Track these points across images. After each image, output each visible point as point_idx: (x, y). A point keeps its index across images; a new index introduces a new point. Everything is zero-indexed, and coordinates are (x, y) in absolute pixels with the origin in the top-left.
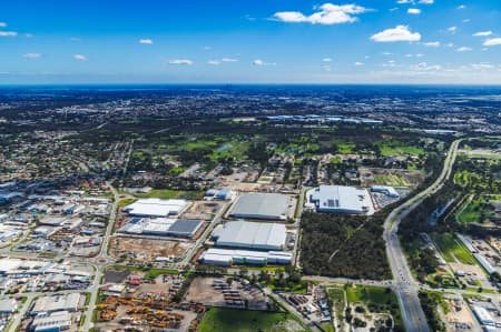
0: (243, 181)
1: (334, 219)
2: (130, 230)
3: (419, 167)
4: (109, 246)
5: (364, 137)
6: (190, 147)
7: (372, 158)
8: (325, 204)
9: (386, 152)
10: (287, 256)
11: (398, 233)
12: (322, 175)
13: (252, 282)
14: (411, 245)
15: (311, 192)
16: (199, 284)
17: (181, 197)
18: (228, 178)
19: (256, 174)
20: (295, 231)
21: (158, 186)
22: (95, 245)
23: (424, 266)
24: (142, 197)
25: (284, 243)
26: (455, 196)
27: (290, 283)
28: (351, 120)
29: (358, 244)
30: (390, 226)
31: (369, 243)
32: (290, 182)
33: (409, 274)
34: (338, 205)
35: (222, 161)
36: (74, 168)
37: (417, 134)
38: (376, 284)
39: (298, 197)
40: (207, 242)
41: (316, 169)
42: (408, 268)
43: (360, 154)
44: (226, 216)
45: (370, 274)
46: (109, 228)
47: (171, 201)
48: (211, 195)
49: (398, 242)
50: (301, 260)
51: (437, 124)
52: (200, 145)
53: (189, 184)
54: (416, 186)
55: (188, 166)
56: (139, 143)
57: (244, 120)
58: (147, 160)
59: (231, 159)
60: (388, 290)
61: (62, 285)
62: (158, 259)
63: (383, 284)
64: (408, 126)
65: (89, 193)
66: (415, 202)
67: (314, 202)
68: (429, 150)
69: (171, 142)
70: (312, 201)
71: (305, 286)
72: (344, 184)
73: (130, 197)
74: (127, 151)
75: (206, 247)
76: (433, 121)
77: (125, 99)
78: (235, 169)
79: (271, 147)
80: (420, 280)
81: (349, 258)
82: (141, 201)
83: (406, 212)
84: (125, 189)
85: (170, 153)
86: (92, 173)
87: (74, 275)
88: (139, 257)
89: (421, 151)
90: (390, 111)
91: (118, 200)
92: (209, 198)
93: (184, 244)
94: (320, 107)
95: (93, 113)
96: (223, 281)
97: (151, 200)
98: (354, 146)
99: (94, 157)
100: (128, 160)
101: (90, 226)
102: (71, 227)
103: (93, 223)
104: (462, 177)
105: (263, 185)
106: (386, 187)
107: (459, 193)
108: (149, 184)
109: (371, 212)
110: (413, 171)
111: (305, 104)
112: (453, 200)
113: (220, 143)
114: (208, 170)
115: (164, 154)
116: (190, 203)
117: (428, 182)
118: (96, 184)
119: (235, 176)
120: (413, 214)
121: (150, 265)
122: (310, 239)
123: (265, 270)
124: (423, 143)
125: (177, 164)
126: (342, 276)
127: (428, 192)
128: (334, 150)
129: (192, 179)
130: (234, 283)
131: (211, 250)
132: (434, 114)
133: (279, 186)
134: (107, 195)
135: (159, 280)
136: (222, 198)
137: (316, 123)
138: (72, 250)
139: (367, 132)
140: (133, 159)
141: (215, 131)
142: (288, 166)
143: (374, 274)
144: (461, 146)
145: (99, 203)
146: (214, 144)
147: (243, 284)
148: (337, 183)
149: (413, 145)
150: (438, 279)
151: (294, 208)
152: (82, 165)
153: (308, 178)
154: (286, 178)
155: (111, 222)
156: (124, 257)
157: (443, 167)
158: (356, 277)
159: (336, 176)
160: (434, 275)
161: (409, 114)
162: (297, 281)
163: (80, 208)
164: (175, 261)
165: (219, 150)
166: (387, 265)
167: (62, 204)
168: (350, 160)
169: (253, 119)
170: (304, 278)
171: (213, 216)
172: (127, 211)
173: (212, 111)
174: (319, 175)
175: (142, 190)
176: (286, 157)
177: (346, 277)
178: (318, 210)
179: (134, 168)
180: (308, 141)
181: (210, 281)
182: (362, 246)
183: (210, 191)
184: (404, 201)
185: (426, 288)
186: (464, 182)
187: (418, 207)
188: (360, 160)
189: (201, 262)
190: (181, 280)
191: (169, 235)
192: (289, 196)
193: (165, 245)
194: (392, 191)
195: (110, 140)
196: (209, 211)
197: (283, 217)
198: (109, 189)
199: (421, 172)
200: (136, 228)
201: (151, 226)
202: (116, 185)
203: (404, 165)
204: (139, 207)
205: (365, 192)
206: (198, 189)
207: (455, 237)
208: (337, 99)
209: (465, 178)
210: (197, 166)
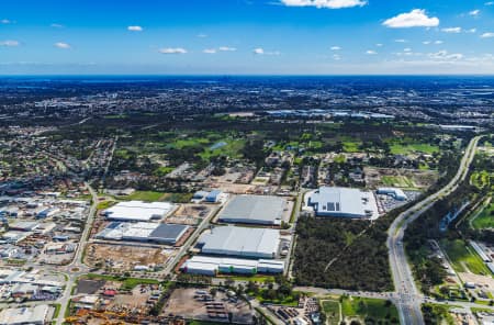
0: (237, 182)
1: (333, 224)
2: (109, 235)
3: (432, 167)
4: (84, 254)
5: (373, 134)
6: (180, 144)
7: (381, 156)
8: (324, 208)
9: (396, 150)
10: (279, 265)
11: (404, 240)
12: (323, 175)
13: (239, 294)
14: (417, 253)
15: (310, 194)
16: (180, 295)
17: (167, 200)
18: (220, 179)
19: (250, 174)
20: (289, 238)
21: (142, 187)
22: (68, 252)
23: (430, 276)
24: (123, 200)
25: (275, 251)
26: (470, 198)
27: (280, 295)
28: (360, 115)
29: (359, 251)
30: (395, 232)
31: (370, 250)
32: (287, 183)
33: (413, 284)
34: (338, 209)
35: (214, 160)
36: (50, 167)
37: (432, 130)
38: (376, 296)
39: (295, 200)
40: (192, 249)
41: (316, 170)
42: (412, 279)
43: (368, 152)
44: (214, 221)
45: (369, 285)
46: (85, 234)
47: (155, 204)
48: (200, 197)
49: (403, 250)
50: (294, 269)
51: (455, 119)
52: (191, 142)
53: (176, 185)
54: (426, 188)
55: (176, 166)
56: (123, 140)
57: (242, 115)
58: (131, 159)
59: (224, 158)
60: (388, 303)
61: (29, 296)
62: (137, 267)
63: (383, 296)
64: (422, 121)
65: (65, 195)
66: (425, 205)
67: (313, 205)
68: (444, 148)
69: (159, 139)
70: (310, 204)
71: (297, 298)
72: (346, 186)
73: (110, 199)
74: (110, 148)
75: (190, 255)
76: (452, 115)
77: (111, 91)
78: (228, 169)
79: (269, 145)
80: (425, 292)
81: (347, 267)
82: (121, 203)
83: (413, 218)
84: (105, 191)
85: (156, 152)
86: (70, 173)
87: (43, 285)
88: (116, 266)
89: (436, 149)
90: (403, 104)
91: (97, 202)
92: (197, 201)
93: (167, 252)
94: (326, 101)
95: (75, 107)
96: (206, 292)
97: (133, 203)
98: (361, 144)
99: (73, 155)
100: (110, 159)
101: (64, 231)
102: (44, 232)
103: (67, 228)
104: (479, 178)
105: (258, 186)
106: (393, 189)
107: (475, 196)
108: (132, 185)
109: (375, 216)
110: (425, 171)
111: (309, 98)
112: (468, 203)
113: (213, 141)
114: (198, 169)
115: (150, 152)
116: (176, 206)
117: (441, 183)
118: (75, 184)
119: (228, 176)
120: (421, 219)
121: (127, 275)
122: (306, 246)
123: (253, 280)
124: (438, 141)
125: (164, 164)
126: (338, 287)
127: (441, 194)
128: (338, 148)
129: (179, 180)
130: (218, 294)
131: (195, 258)
132: (453, 107)
133: (275, 188)
134: (84, 197)
135: (136, 291)
136: (211, 201)
137: (320, 118)
138: (43, 257)
139: (377, 128)
140: (116, 158)
141: (209, 128)
142: (286, 166)
143: (373, 286)
144: (481, 143)
145: (75, 205)
146: (206, 141)
147: (228, 295)
148: (340, 184)
149: (426, 142)
150: (444, 291)
151: (290, 212)
152: (59, 164)
153: (307, 179)
154: (283, 178)
155: (88, 227)
156: (100, 265)
157: (459, 167)
158: (353, 289)
159: (339, 176)
160: (440, 287)
161: (425, 108)
162: (288, 292)
163: (54, 212)
164: (155, 270)
165: (211, 148)
166: (390, 276)
167: (35, 207)
168: (355, 159)
169: (251, 114)
170: (296, 289)
171: (200, 220)
172: (106, 215)
173: (206, 105)
174: (320, 176)
175: (123, 192)
176: (285, 156)
177: (343, 288)
178: (317, 214)
179: (116, 167)
180: (311, 139)
181: (192, 292)
182: (362, 254)
183: (199, 193)
184: (412, 204)
185: (432, 300)
186: (482, 183)
187: (428, 211)
188: (366, 160)
189: (184, 271)
190: (161, 291)
191: (150, 241)
192: (285, 199)
193: (145, 252)
194: (400, 193)
195: (93, 136)
196: (196, 215)
197: (276, 222)
198: (87, 190)
199: (435, 173)
200: (115, 233)
201: (131, 231)
202: (95, 187)
203: (415, 165)
204: (118, 211)
205: (370, 195)
206: (186, 191)
207: (467, 244)
208: (346, 92)
209: (483, 179)
210: (186, 166)
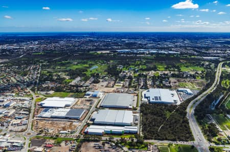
0: (106, 87)
1: (159, 107)
2: (44, 116)
3: (202, 78)
4: (32, 125)
5: (170, 61)
6: (74, 67)
7: (176, 73)
8: (153, 99)
9: (183, 69)
10: (135, 129)
11: (195, 114)
12: (149, 83)
13: (117, 144)
14: (202, 121)
15: (145, 92)
16: (86, 146)
17: (72, 96)
18: (97, 85)
19: (113, 82)
20: (138, 115)
21: (58, 90)
22: (24, 125)
23: (211, 133)
24: (49, 97)
25: (132, 121)
26: (223, 93)
27: (138, 144)
28: (163, 52)
29: (174, 121)
30: (190, 110)
31: (179, 120)
32: (133, 87)
33: (203, 137)
34: (160, 100)
35: (93, 75)
36: (8, 81)
37: (199, 59)
38: (185, 143)
39: (137, 95)
40: (89, 122)
41: (146, 80)
42: (202, 134)
43: (170, 70)
44: (98, 107)
45: (182, 138)
46: (31, 115)
47: (66, 99)
48: (89, 95)
49: (195, 120)
50: (142, 131)
51: (209, 54)
52: (80, 66)
53: (75, 88)
54: (202, 88)
55: (74, 79)
56: (44, 65)
57: (104, 52)
58: (50, 75)
59: (98, 74)
60: (193, 147)
61: (7, 148)
62: (61, 132)
63: (189, 143)
64: (194, 55)
65: (18, 95)
66: (202, 97)
67: (147, 98)
68: (206, 68)
69: (63, 65)
70: (145, 97)
71: (146, 146)
72: (162, 88)
73: (42, 97)
74: (38, 70)
75: (88, 125)
76: (207, 52)
77: (35, 40)
78: (101, 80)
79: (120, 67)
80: (210, 141)
81: (169, 129)
82: (48, 99)
83: (198, 103)
84: (39, 92)
85: (63, 71)
86: (18, 83)
87: (13, 143)
88: (51, 131)
89: (202, 69)
90: (183, 47)
91: (35, 99)
92: (88, 97)
93: (76, 123)
94: (145, 45)
95: (16, 49)
96: (100, 144)
97: (54, 98)
98: (166, 66)
99: (19, 74)
100: (39, 75)
101: (20, 114)
102: (9, 114)
103: (22, 112)
104: (226, 83)
105: (117, 89)
106: (185, 89)
107: (225, 92)
108: (52, 89)
109: (179, 103)
110: (199, 80)
111: (136, 43)
112: (222, 96)
113: (91, 65)
114: (86, 80)
115: (59, 72)
116: (77, 100)
117: (208, 86)
118: (22, 89)
119: (101, 84)
120: (201, 104)
121: (57, 136)
122: (147, 119)
123: (123, 137)
124: (203, 65)
125: (67, 78)
126: (166, 139)
127: (209, 91)
128: (155, 69)
129: (77, 86)
130: (106, 145)
131: (91, 126)
132: (207, 48)
133: (127, 89)
134: (28, 96)
135: (63, 144)
136: (95, 96)
137: (143, 53)
138: (10, 128)
139: (172, 59)
140: (42, 75)
141: (88, 59)
142: (130, 78)
143: (184, 138)
144: (223, 66)
145: (24, 100)
146: (88, 66)
147: (111, 145)
148: (159, 87)
149: (197, 65)
150: (219, 140)
151: (136, 101)
152: (12, 78)
153: (142, 84)
154: (130, 84)
155: (32, 111)
156: (41, 131)
157: (215, 77)
158: (174, 140)
159: (157, 83)
160: (217, 138)
161: (194, 48)
162: (142, 143)
163: (13, 104)
164: (72, 133)
165: (91, 69)
166: (191, 133)
167: (3, 101)
168: (164, 74)
169: (108, 52)
170: (145, 141)
171: (91, 107)
172: (41, 105)
173: (85, 47)
175: (48, 93)
176: (129, 73)
177: (169, 140)
178: (150, 103)
179: (43, 80)
180: (140, 64)
181: (92, 144)
182: (176, 122)
183: (88, 93)
184: (196, 96)
185: (213, 145)
186: (227, 86)
187: (204, 100)
188: (169, 74)
189: (86, 133)
190: (76, 144)
191: (66, 118)
192: (132, 95)
193: (64, 124)
194: (189, 91)
195: (28, 64)
196: (88, 104)
197: (130, 107)
198: (29, 92)
199: (204, 80)
200: (47, 114)
201: (56, 113)
202: (33, 90)
203: (194, 77)
204: (48, 102)
205: (174, 92)
206: (81, 92)
207: (226, 116)
208: (154, 40)
209: (228, 84)
210: (79, 78)
